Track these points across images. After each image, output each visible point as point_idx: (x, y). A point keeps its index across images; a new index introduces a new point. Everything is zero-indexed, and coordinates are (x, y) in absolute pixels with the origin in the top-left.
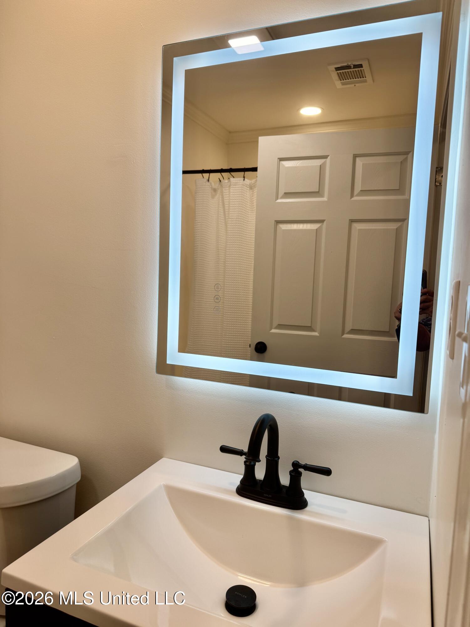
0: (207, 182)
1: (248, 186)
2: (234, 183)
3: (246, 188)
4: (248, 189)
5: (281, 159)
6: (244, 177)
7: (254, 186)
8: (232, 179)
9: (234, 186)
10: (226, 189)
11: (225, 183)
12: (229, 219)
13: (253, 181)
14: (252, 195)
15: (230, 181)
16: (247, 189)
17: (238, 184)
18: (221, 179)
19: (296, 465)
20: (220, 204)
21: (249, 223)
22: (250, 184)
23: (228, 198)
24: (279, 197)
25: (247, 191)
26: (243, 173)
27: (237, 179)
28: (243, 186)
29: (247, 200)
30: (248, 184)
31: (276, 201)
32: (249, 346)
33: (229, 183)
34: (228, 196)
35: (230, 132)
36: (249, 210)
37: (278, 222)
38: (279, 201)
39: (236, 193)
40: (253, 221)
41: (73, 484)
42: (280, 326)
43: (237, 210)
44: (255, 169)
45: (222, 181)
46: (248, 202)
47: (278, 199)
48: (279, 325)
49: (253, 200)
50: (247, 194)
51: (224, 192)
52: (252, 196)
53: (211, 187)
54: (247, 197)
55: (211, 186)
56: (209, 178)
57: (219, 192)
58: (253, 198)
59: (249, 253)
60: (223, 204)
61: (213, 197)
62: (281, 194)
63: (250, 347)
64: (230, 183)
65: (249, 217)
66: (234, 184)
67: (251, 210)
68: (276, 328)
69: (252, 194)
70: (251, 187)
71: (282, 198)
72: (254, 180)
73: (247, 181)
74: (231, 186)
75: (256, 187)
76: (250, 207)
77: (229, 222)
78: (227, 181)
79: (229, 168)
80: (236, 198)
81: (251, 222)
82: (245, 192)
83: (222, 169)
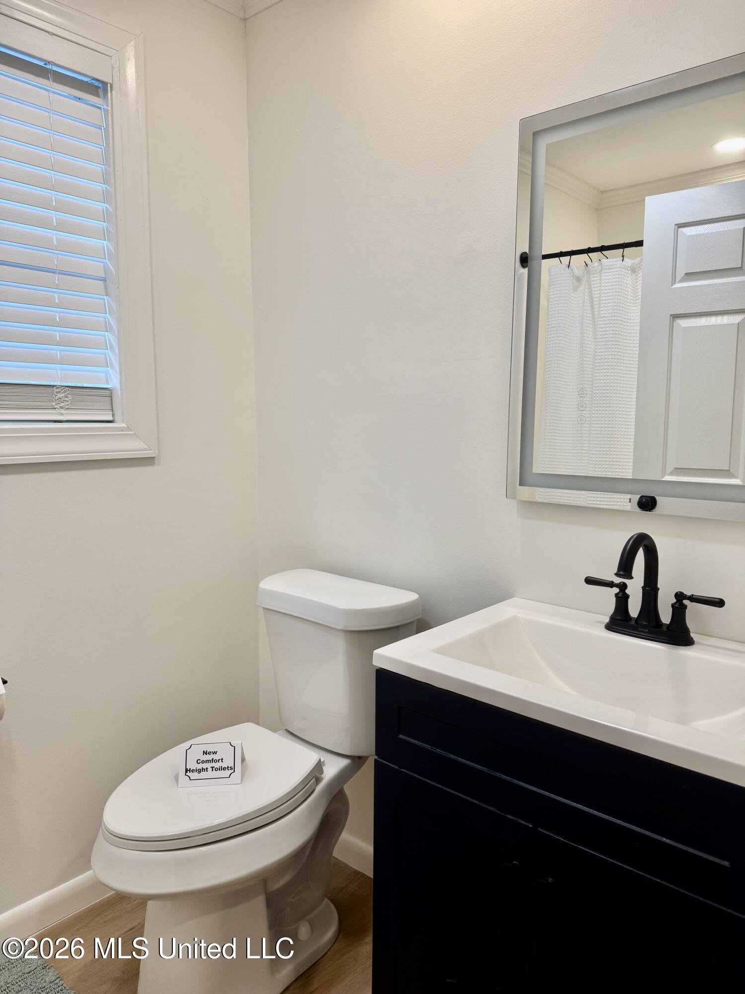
0: (567, 268)
1: (629, 269)
2: (607, 266)
3: (626, 271)
4: (630, 272)
5: (680, 226)
6: (623, 256)
7: (639, 267)
8: (604, 261)
9: (608, 271)
10: (595, 276)
11: (594, 267)
12: (600, 318)
13: (637, 260)
14: (635, 281)
15: (601, 264)
16: (628, 273)
17: (614, 267)
18: (589, 262)
19: (680, 596)
20: (586, 297)
21: (631, 321)
22: (632, 265)
23: (598, 289)
24: (677, 280)
25: (628, 275)
26: (621, 250)
27: (611, 260)
28: (621, 269)
29: (627, 289)
30: (630, 265)
31: (672, 286)
32: (628, 501)
33: (600, 267)
34: (598, 285)
35: (602, 192)
36: (630, 303)
37: (675, 317)
38: (677, 285)
39: (610, 281)
40: (637, 318)
41: (412, 620)
42: (678, 471)
43: (612, 304)
44: (639, 244)
45: (588, 266)
46: (628, 292)
47: (675, 284)
48: (676, 468)
49: (636, 288)
50: (627, 280)
51: (593, 281)
52: (636, 283)
53: (572, 275)
54: (627, 284)
55: (573, 273)
56: (570, 262)
57: (585, 280)
58: (637, 286)
59: (630, 366)
60: (591, 298)
61: (575, 289)
62: (679, 275)
63: (630, 502)
64: (602, 267)
65: (630, 313)
66: (607, 268)
67: (634, 304)
68: (671, 474)
69: (635, 279)
70: (633, 270)
71: (682, 281)
72: (639, 259)
73: (628, 262)
74: (603, 271)
75: (641, 269)
76: (632, 298)
77: (599, 323)
78: (596, 264)
79: (600, 246)
80: (610, 288)
81: (634, 320)
82: (625, 278)
83: (589, 248)
